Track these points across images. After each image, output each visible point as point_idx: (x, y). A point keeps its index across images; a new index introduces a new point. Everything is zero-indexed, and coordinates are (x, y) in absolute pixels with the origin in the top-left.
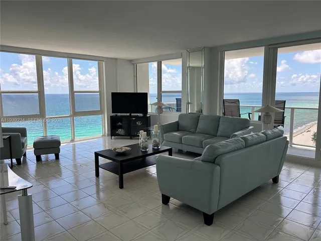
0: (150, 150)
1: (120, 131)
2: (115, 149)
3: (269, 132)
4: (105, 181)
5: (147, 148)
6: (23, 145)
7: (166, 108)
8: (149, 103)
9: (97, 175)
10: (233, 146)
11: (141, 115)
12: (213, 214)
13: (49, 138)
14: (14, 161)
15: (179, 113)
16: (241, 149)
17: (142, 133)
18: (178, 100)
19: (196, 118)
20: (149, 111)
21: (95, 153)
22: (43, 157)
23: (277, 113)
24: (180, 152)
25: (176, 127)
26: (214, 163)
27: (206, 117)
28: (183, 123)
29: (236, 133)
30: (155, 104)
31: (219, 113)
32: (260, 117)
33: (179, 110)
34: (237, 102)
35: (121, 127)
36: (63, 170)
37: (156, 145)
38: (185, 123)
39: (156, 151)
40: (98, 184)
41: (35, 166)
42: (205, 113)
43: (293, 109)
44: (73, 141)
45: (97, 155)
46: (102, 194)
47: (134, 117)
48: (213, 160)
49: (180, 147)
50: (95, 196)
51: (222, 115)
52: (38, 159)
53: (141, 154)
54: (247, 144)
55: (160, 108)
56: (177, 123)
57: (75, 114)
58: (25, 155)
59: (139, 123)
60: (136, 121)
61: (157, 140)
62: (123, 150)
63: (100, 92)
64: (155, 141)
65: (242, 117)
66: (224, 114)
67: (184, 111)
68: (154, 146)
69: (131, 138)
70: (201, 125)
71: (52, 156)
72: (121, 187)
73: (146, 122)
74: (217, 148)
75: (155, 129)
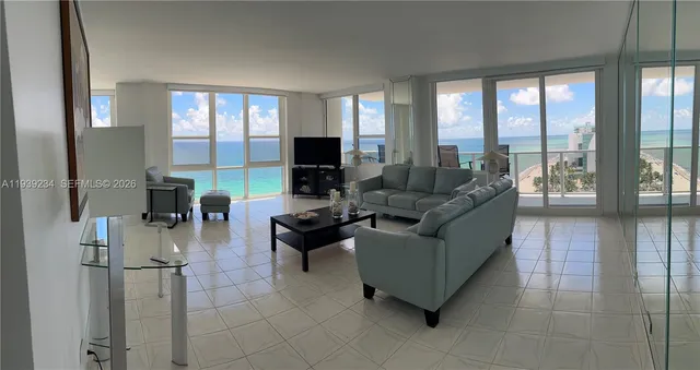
0: (345, 217)
1: (305, 188)
2: (297, 215)
3: (498, 184)
4: (284, 258)
5: (340, 214)
6: (190, 199)
7: (365, 158)
8: (342, 151)
9: (274, 248)
10: (459, 208)
11: (332, 167)
12: (438, 310)
13: (218, 194)
14: (179, 215)
15: (382, 165)
16: (469, 210)
17: (334, 193)
18: (381, 148)
19: (405, 171)
20: (343, 161)
21: (272, 218)
22: (211, 215)
23: (502, 160)
24: (386, 217)
25: (379, 183)
26: (436, 236)
27: (418, 168)
28: (389, 178)
29: (458, 189)
30: (351, 153)
31: (434, 163)
32: (483, 166)
33: (382, 160)
34: (455, 148)
35: (306, 183)
36: (233, 235)
37: (354, 209)
38: (391, 178)
39: (354, 219)
40: (274, 261)
41: (201, 225)
42: (416, 163)
43: (516, 154)
44: (246, 197)
45: (274, 221)
46: (279, 276)
47: (323, 169)
48: (435, 234)
49: (386, 210)
50: (270, 279)
51: (437, 166)
52: (205, 217)
53: (333, 223)
54: (477, 203)
55: (357, 158)
56: (381, 177)
57: (250, 164)
58: (191, 210)
59: (329, 178)
60: (325, 175)
61: (355, 203)
62: (308, 217)
63: (280, 137)
64: (351, 204)
65: (462, 167)
66: (440, 164)
67: (389, 162)
68: (351, 211)
69: (319, 198)
70: (413, 180)
71: (220, 216)
72: (306, 269)
73: (339, 178)
74: (439, 215)
75: (351, 187)
